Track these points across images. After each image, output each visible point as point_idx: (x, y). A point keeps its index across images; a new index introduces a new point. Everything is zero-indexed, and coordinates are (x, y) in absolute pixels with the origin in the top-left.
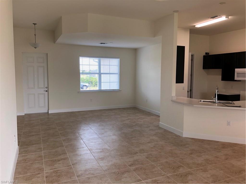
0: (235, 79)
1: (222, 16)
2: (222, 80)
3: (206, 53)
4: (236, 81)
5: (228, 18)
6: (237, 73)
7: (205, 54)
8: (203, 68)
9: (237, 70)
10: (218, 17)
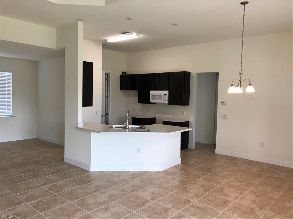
0: (150, 102)
1: (133, 33)
2: (139, 102)
3: (123, 73)
4: (151, 103)
5: (139, 36)
6: (152, 96)
7: (121, 74)
8: (120, 90)
9: (152, 92)
10: (128, 33)
